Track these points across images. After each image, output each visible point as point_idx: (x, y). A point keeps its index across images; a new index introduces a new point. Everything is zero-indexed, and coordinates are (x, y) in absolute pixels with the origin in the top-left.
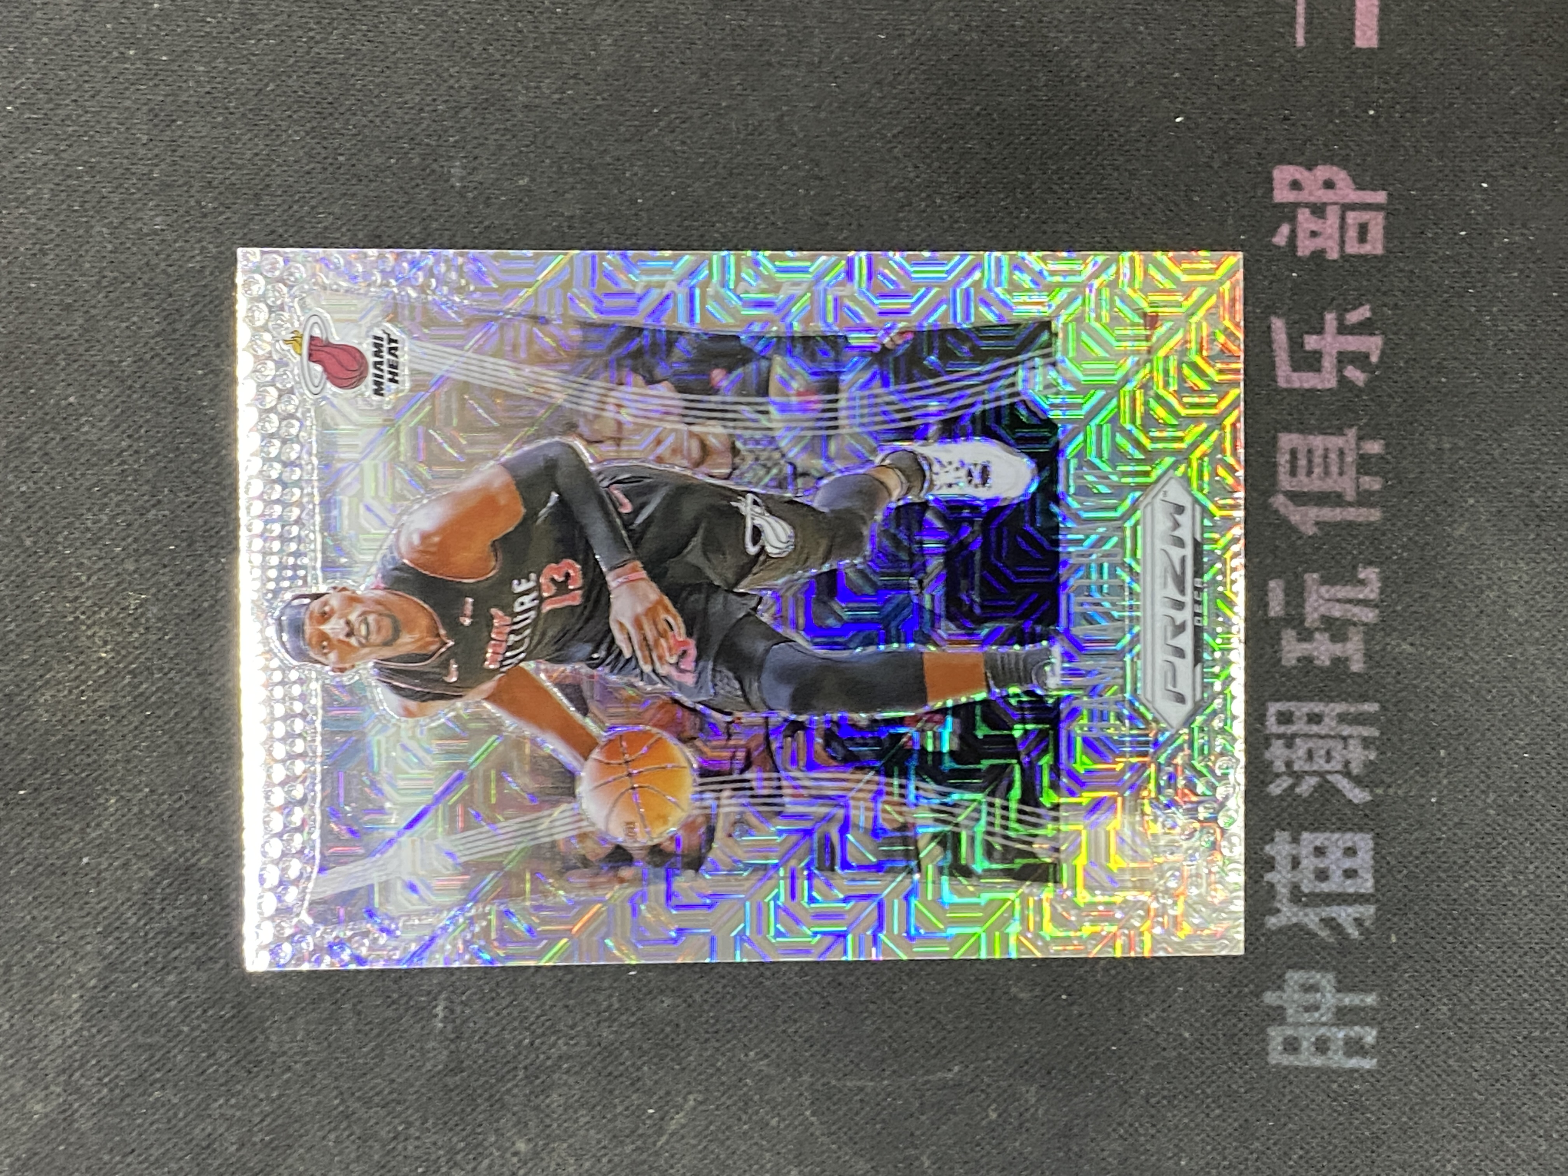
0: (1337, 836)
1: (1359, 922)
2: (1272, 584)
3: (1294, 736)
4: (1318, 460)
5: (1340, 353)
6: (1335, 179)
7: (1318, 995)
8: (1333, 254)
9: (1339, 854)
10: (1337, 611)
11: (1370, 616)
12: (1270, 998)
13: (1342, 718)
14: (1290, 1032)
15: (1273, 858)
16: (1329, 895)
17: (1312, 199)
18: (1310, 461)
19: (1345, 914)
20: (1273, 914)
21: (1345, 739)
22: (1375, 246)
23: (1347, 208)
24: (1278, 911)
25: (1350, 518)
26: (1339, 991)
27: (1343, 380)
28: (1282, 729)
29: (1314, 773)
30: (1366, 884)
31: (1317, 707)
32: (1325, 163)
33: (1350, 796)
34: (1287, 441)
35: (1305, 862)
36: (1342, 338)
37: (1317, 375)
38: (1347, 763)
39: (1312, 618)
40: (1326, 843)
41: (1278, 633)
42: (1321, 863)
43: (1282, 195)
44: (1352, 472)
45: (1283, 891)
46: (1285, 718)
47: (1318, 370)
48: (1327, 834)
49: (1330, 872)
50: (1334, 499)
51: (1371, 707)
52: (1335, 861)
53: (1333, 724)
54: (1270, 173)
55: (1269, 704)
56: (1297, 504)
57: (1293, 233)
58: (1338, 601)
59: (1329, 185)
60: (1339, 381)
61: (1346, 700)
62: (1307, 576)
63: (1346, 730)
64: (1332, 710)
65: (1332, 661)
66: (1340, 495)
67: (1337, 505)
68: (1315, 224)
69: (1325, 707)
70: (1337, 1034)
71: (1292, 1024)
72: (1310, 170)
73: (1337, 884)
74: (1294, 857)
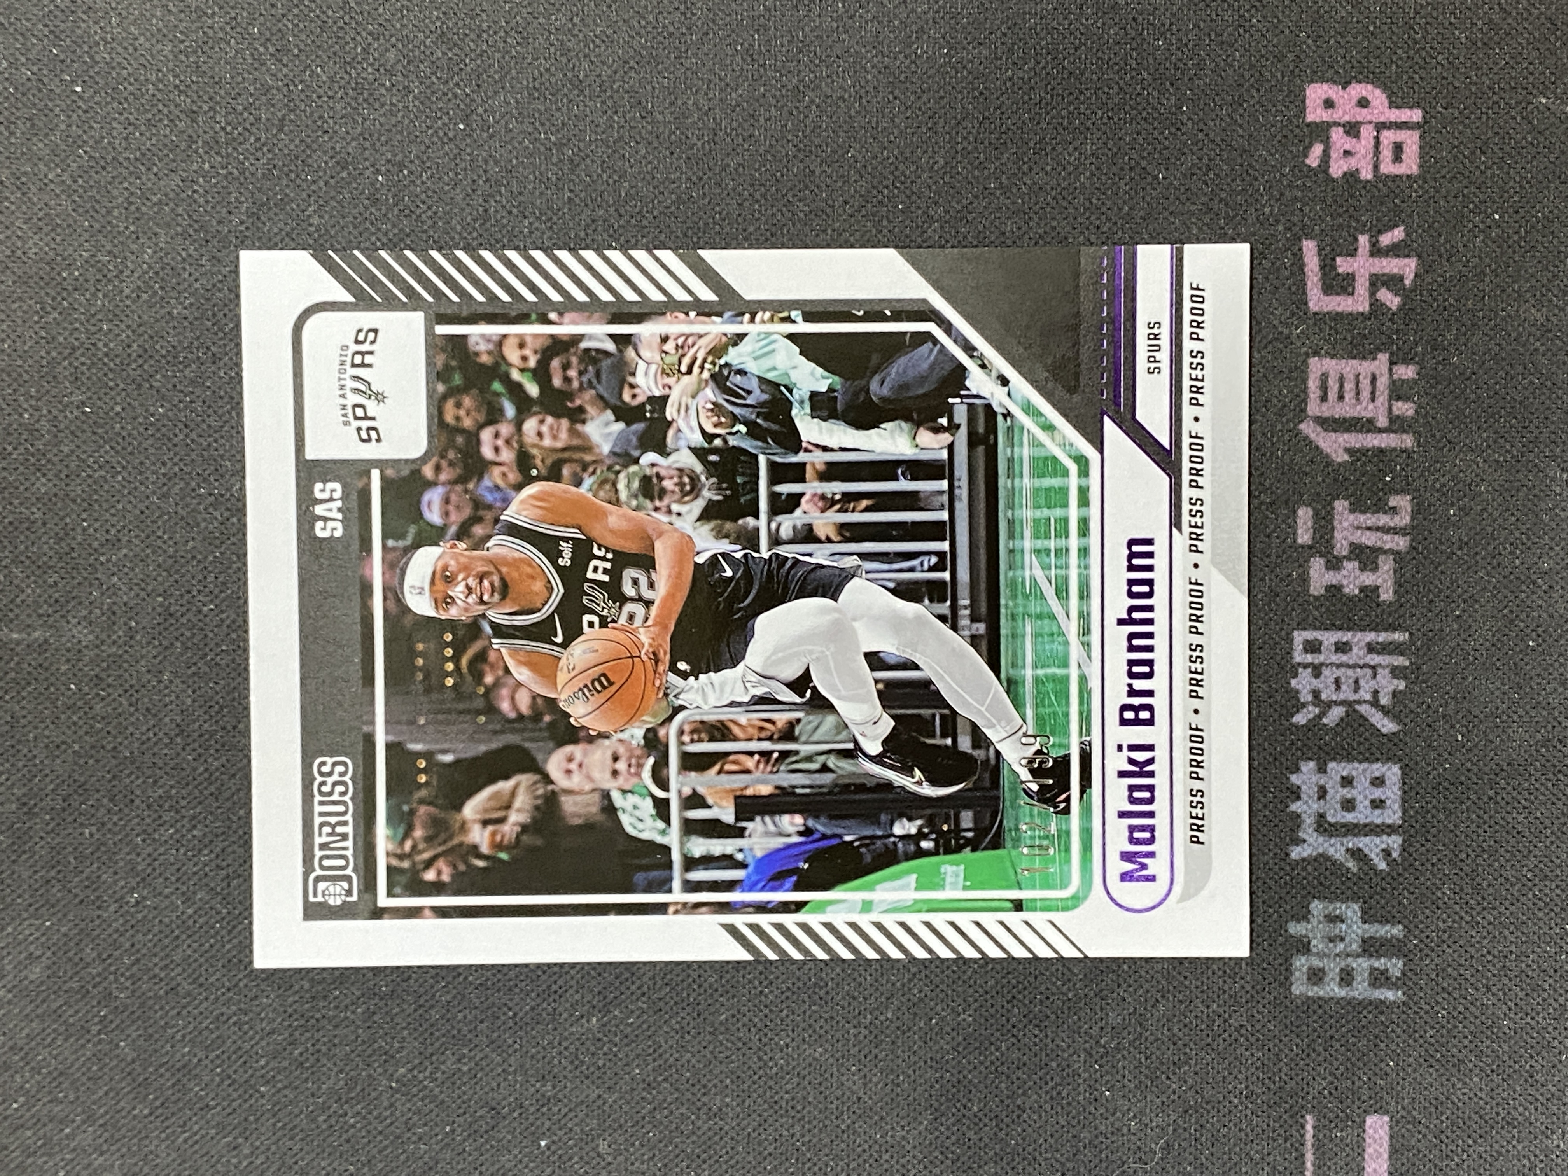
0: (1365, 765)
1: (1387, 853)
2: (1300, 512)
3: (1322, 664)
4: (1349, 386)
5: (1371, 275)
6: (1370, 98)
7: (1344, 926)
8: (1367, 174)
9: (1367, 784)
10: (1369, 539)
11: (1401, 543)
12: (1296, 929)
13: (1371, 648)
14: (1316, 962)
15: (1298, 788)
16: (1356, 826)
17: (1347, 118)
18: (1342, 386)
19: (1372, 845)
20: (1297, 844)
21: (1373, 668)
22: (1410, 165)
23: (1381, 127)
24: (1304, 841)
25: (1383, 446)
26: (1365, 921)
27: (1375, 303)
28: (1309, 658)
29: (1343, 703)
30: (1393, 815)
31: (1347, 636)
32: (1361, 81)
33: (1379, 726)
34: (1316, 366)
35: (1331, 792)
36: (1376, 260)
37: (1349, 298)
38: (1376, 693)
39: (1341, 547)
40: (1354, 773)
41: (1306, 562)
42: (1347, 793)
43: (1315, 114)
44: (1382, 398)
45: (1309, 821)
46: (1313, 647)
47: (1352, 294)
48: (1356, 765)
49: (1357, 803)
50: (1367, 426)
51: (1402, 637)
52: (1362, 793)
53: (1361, 653)
54: (1302, 93)
55: (1296, 633)
56: (1326, 430)
57: (1326, 154)
58: (1369, 529)
59: (1363, 103)
60: (1371, 305)
61: (1375, 630)
62: (1336, 504)
63: (1375, 659)
64: (1361, 639)
65: (1362, 590)
66: (1370, 421)
67: (1368, 431)
68: (1349, 143)
69: (1354, 636)
70: (1362, 965)
71: (1317, 955)
72: (1344, 88)
73: (1364, 815)
74: (1320, 787)
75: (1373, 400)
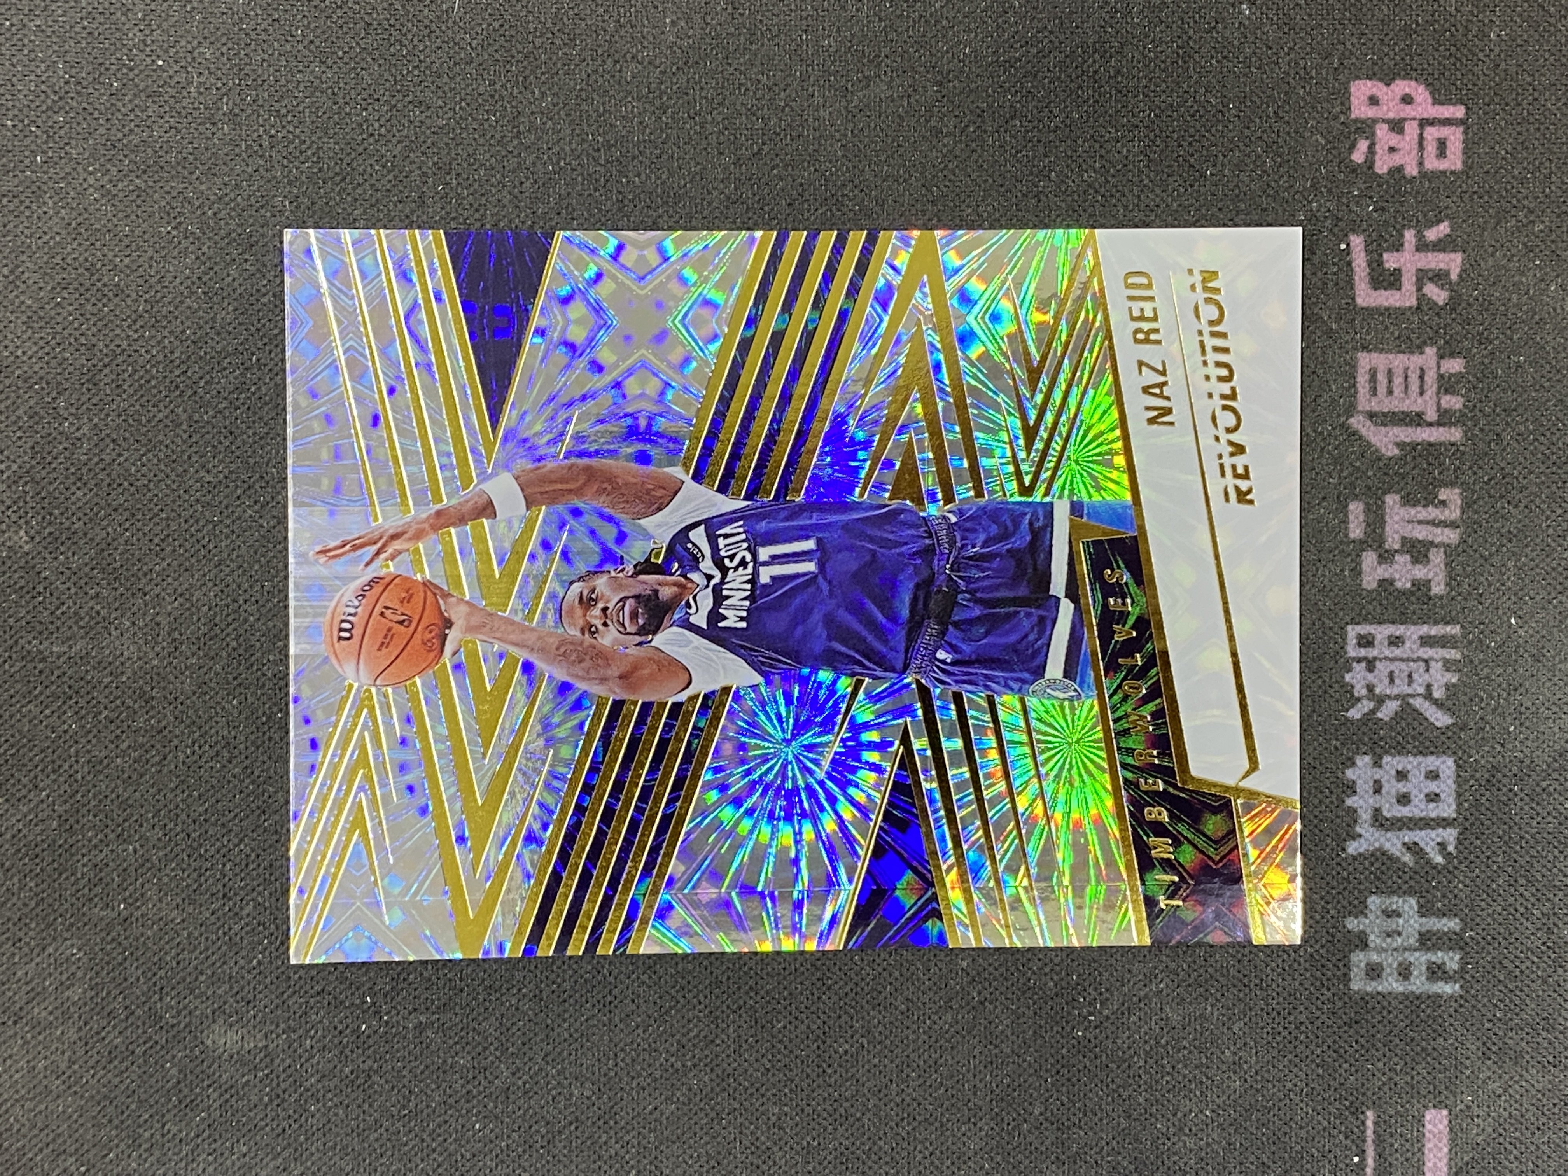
0: (1418, 759)
1: (1442, 846)
2: (1352, 507)
3: (1375, 659)
4: (1398, 380)
5: (1418, 270)
6: (1413, 94)
7: (1401, 921)
8: (1412, 170)
9: (1422, 778)
10: (1420, 533)
11: (1452, 536)
12: (1352, 924)
13: (1424, 642)
14: (1372, 957)
15: (1354, 782)
16: (1410, 819)
17: (1391, 115)
18: (1390, 381)
19: (1428, 839)
20: (1354, 839)
21: (1426, 661)
22: (1454, 161)
23: (1424, 123)
24: (1360, 836)
25: (1432, 439)
26: (1421, 915)
27: (1422, 298)
28: (1363, 652)
29: (1397, 697)
30: (1447, 809)
31: (1399, 630)
32: (1404, 78)
33: (1432, 720)
34: (1365, 361)
35: (1386, 786)
36: (1422, 255)
37: (1397, 294)
38: (1429, 687)
39: (1393, 541)
40: (1409, 767)
41: (1359, 556)
42: (1402, 787)
43: (1360, 110)
44: (1431, 392)
45: (1365, 816)
46: (1366, 642)
47: (1399, 289)
48: (1411, 758)
49: (1412, 797)
50: (1416, 420)
51: (1454, 630)
52: (1417, 786)
53: (1414, 646)
54: (1347, 90)
55: (1349, 628)
56: (1376, 425)
57: (1371, 150)
58: (1420, 522)
59: (1407, 100)
60: (1418, 300)
61: (1428, 623)
62: (1387, 498)
63: (1428, 653)
64: (1412, 632)
65: (1414, 583)
66: (1419, 415)
67: (1419, 425)
68: (1394, 140)
69: (1407, 629)
70: (1420, 959)
71: (1375, 949)
72: (1388, 85)
73: (1418, 808)
74: (1375, 781)
75: (1422, 393)
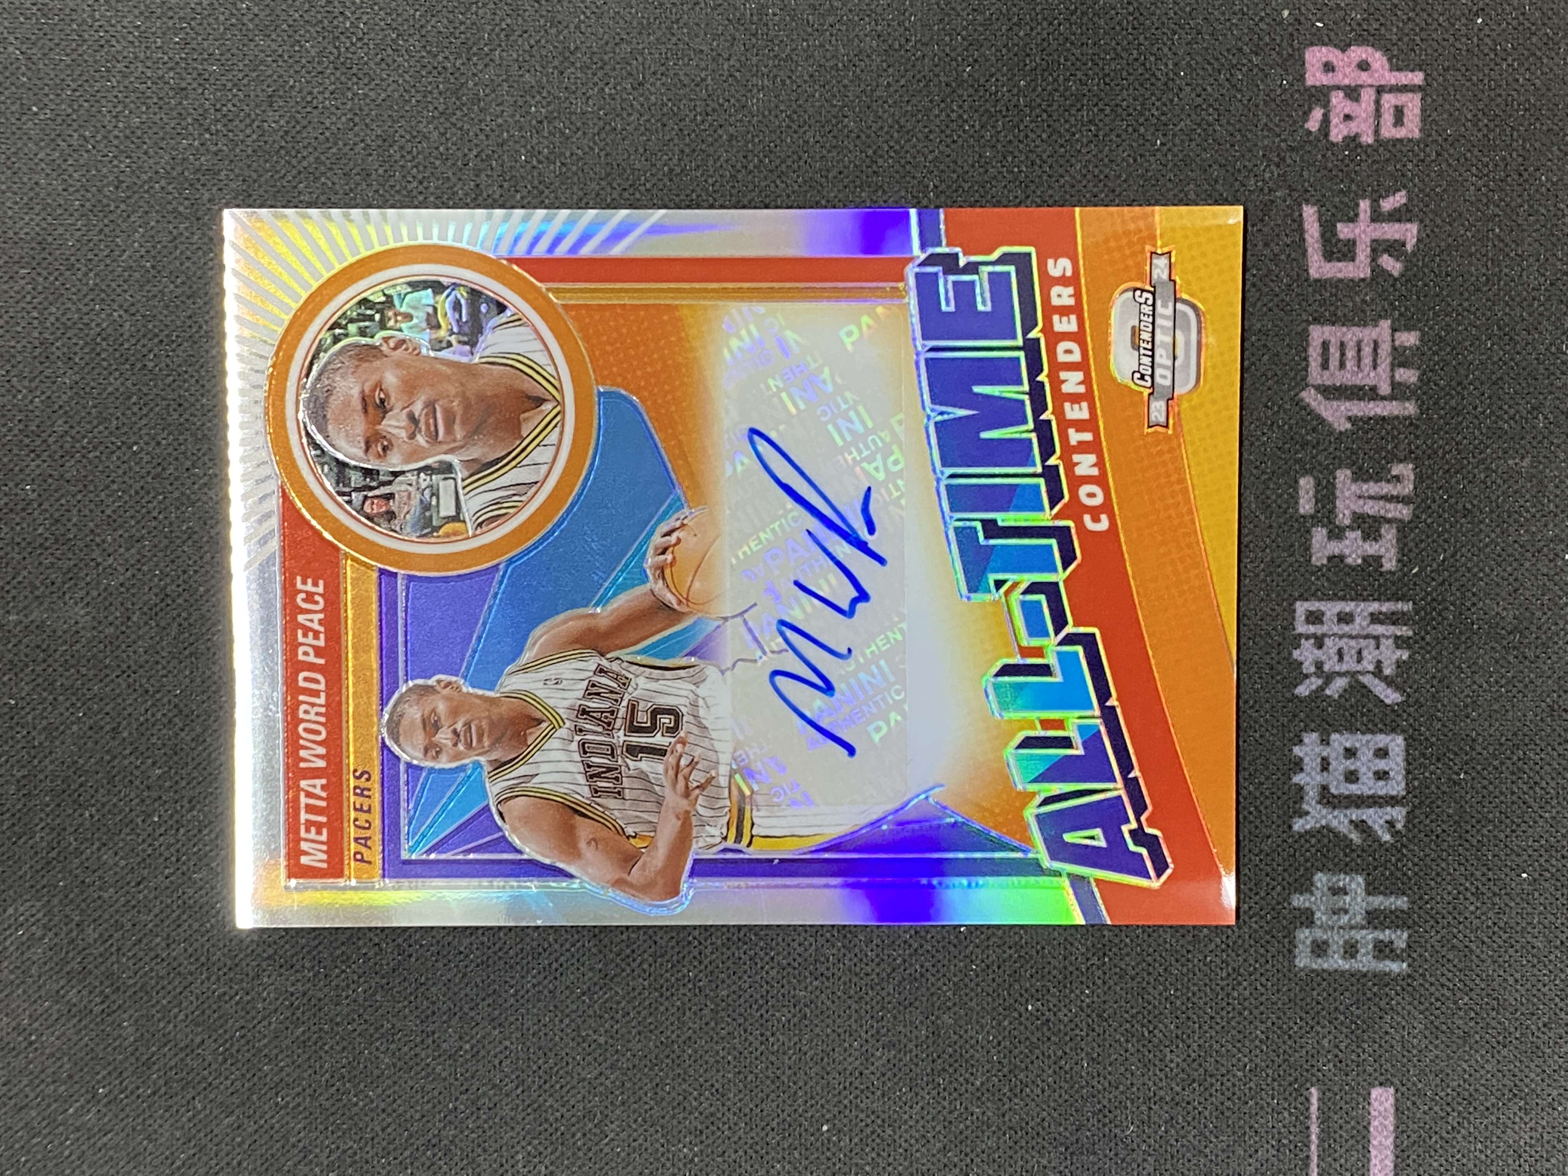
0: (1369, 737)
1: (1391, 824)
2: (1302, 482)
3: (1324, 635)
4: (1350, 354)
5: (1373, 241)
6: (1370, 61)
7: (1348, 899)
8: (1368, 139)
9: (1371, 755)
10: (1371, 508)
11: (1404, 512)
12: (1299, 901)
13: (1375, 618)
14: (1319, 934)
15: (1301, 759)
16: (1359, 797)
17: (1346, 82)
18: (1343, 354)
19: (1375, 817)
20: (1300, 816)
21: (1377, 638)
22: (1412, 129)
23: (1380, 90)
24: (1307, 813)
25: (1385, 413)
26: (1369, 893)
27: (1377, 270)
28: (1312, 629)
29: (1346, 674)
30: (1396, 787)
31: (1348, 607)
32: (1360, 44)
33: (1381, 697)
34: (1318, 334)
35: (1334, 764)
36: (1377, 225)
37: (1351, 266)
38: (1379, 662)
39: (1344, 517)
40: (1358, 745)
41: (1308, 532)
42: (1350, 765)
43: (1314, 77)
44: (1384, 365)
45: (1312, 794)
46: (1315, 618)
47: (1353, 260)
48: (1359, 736)
49: (1360, 775)
50: (1369, 393)
51: (1405, 607)
52: (1366, 764)
53: (1364, 623)
54: (1302, 57)
55: (1298, 604)
56: (1328, 398)
57: (1326, 119)
58: (1371, 497)
59: (1364, 66)
60: (1373, 271)
61: (1379, 600)
62: (1338, 473)
63: (1379, 629)
64: (1363, 609)
65: (1364, 559)
66: (1374, 389)
67: (1371, 399)
68: (1348, 107)
69: (1357, 606)
70: (1367, 938)
71: (1321, 927)
72: (1343, 51)
73: (1367, 786)
74: (1323, 759)
75: (1375, 367)
